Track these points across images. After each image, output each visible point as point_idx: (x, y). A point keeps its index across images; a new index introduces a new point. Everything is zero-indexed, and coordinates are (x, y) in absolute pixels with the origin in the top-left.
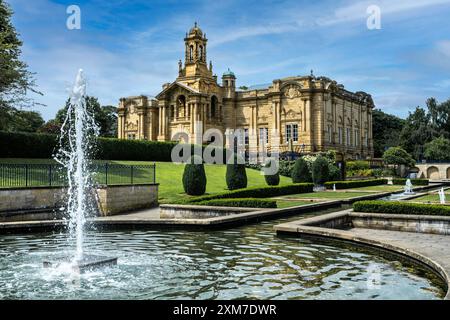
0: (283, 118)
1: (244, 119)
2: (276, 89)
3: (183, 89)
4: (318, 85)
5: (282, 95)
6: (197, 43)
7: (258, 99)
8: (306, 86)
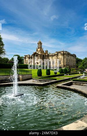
1: (50, 59)
2: (56, 54)
3: (37, 53)
4: (65, 53)
5: (57, 55)
6: (40, 44)
7: (52, 55)
8: (62, 53)
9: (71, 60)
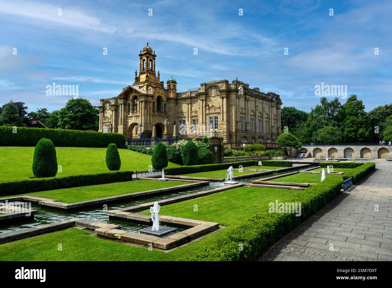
0: (207, 112)
1: (182, 113)
2: (202, 91)
3: (136, 91)
4: (233, 87)
5: (206, 94)
6: (147, 58)
7: (191, 98)
8: (223, 87)
9: (258, 114)
